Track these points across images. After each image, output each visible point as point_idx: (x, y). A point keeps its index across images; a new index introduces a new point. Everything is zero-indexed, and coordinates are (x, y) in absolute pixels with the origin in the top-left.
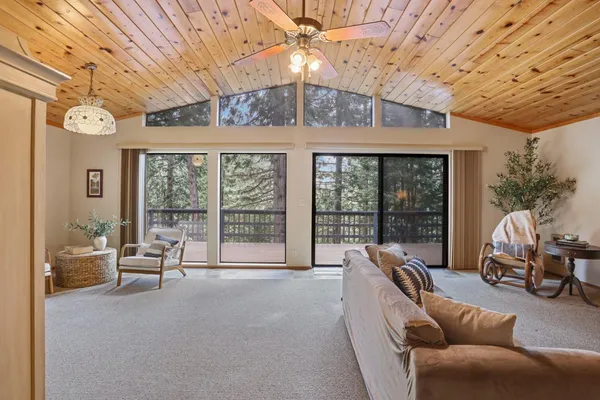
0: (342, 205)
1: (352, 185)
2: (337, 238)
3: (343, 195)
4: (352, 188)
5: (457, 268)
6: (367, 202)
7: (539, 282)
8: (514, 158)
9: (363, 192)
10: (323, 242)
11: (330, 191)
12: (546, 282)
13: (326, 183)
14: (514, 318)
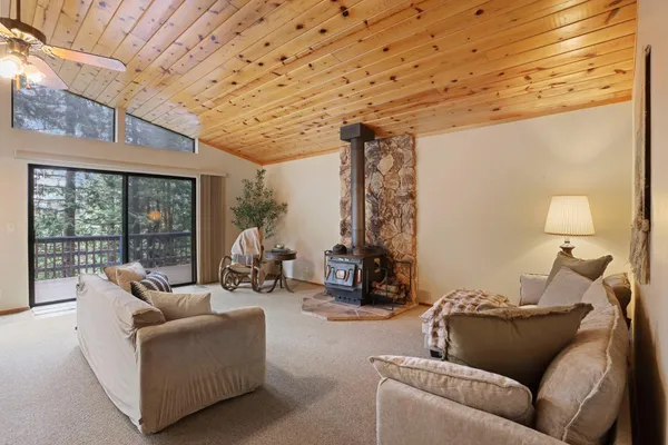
0: (77, 229)
1: (90, 204)
2: (69, 270)
3: (77, 217)
4: (90, 209)
5: (205, 283)
6: (112, 225)
7: (261, 283)
8: (249, 185)
9: (106, 213)
10: (46, 277)
11: (56, 212)
12: (266, 283)
13: (50, 201)
14: (209, 295)
